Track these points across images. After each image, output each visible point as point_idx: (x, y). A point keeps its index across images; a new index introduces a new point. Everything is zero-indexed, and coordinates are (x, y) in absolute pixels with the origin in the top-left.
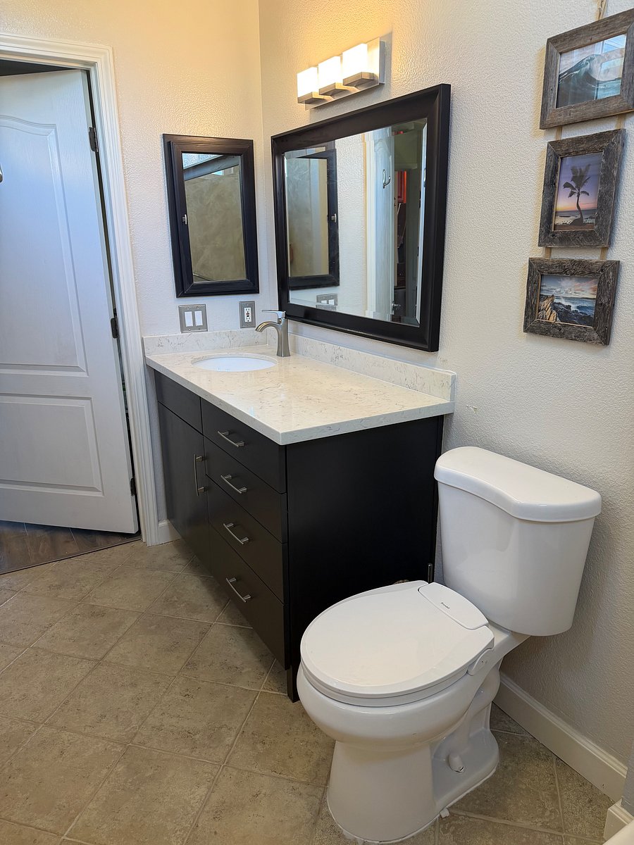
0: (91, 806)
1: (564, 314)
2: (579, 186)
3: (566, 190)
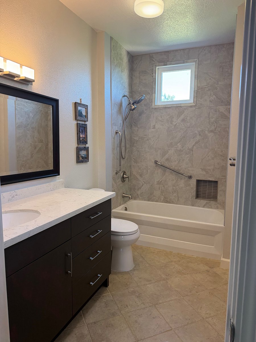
0: (173, 299)
1: (83, 158)
2: (82, 133)
3: (81, 133)
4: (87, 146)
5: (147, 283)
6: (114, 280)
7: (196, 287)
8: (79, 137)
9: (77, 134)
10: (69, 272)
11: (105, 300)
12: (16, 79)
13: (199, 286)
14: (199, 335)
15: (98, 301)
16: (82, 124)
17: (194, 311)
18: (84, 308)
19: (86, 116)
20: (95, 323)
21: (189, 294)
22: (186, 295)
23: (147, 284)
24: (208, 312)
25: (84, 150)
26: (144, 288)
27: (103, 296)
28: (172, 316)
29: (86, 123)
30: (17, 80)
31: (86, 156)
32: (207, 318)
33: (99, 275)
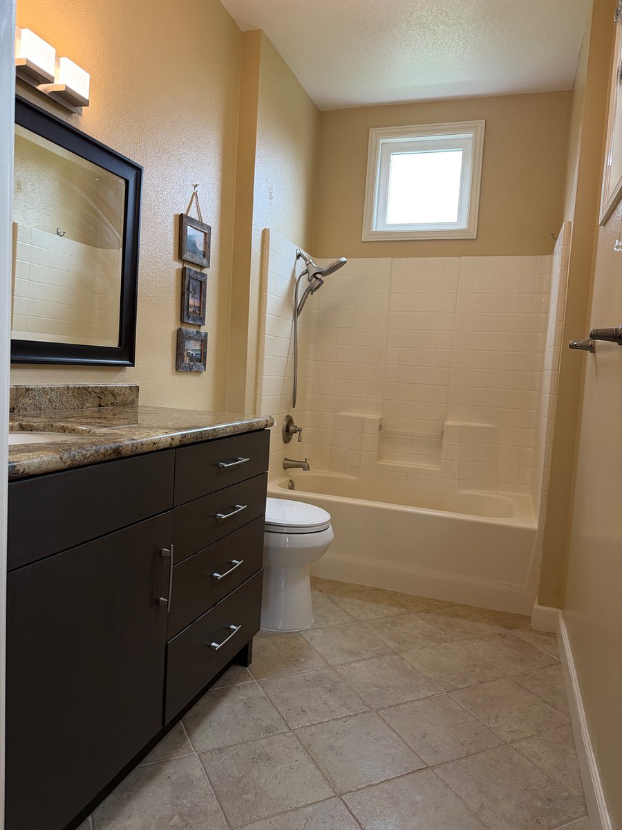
0: (422, 697)
1: (191, 358)
2: (195, 294)
3: (191, 295)
4: (203, 330)
5: (352, 659)
6: (264, 650)
7: (478, 670)
8: (186, 304)
9: (183, 295)
10: (162, 599)
11: (243, 698)
12: (41, 87)
13: (485, 667)
14: (500, 781)
15: (224, 698)
16: (196, 273)
17: (481, 725)
18: (190, 714)
19: (206, 254)
20: (220, 750)
21: (461, 686)
22: (455, 689)
23: (350, 663)
24: (515, 728)
25: (197, 340)
26: (343, 669)
27: (238, 688)
28: (424, 736)
29: (205, 271)
30: (45, 90)
31: (199, 356)
32: (513, 742)
33: (232, 627)
